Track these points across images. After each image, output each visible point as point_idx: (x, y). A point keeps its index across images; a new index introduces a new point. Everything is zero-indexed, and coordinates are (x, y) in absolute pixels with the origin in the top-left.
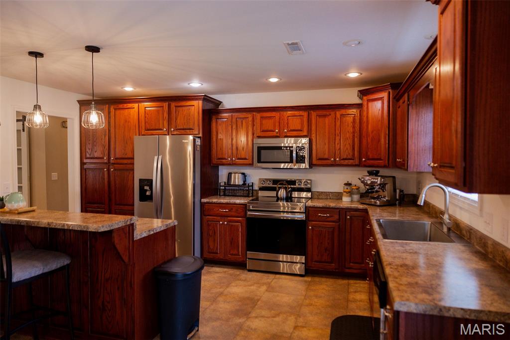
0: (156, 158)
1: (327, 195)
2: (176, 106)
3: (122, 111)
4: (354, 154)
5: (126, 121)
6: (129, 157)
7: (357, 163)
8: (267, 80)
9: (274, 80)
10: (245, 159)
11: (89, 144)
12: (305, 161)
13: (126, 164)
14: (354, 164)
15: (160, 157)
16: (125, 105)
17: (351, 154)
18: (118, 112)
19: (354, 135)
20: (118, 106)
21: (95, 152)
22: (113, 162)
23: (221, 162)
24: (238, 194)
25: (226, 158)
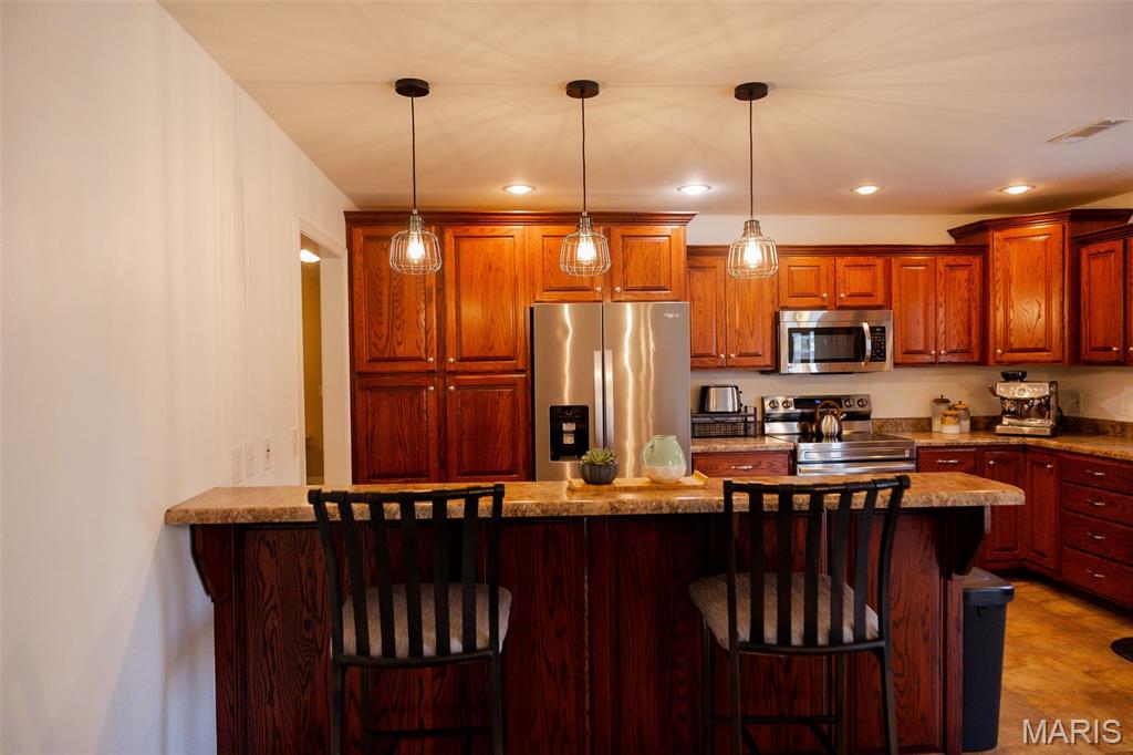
0: (597, 355)
1: (896, 425)
2: (623, 236)
3: (477, 242)
4: (970, 342)
5: (490, 268)
6: (499, 354)
7: (976, 358)
8: (852, 190)
9: (867, 190)
10: (757, 355)
11: (381, 323)
12: (885, 356)
13: (490, 372)
14: (971, 360)
15: (608, 354)
16: (488, 230)
17: (966, 342)
18: (466, 245)
19: (970, 306)
20: (466, 230)
21: (399, 344)
22: (453, 369)
23: (702, 362)
24: (713, 433)
25: (714, 354)
